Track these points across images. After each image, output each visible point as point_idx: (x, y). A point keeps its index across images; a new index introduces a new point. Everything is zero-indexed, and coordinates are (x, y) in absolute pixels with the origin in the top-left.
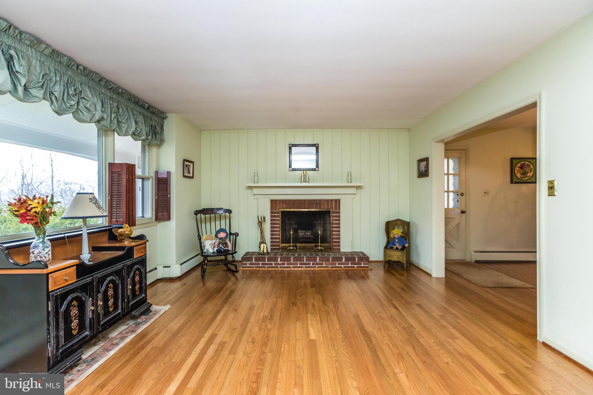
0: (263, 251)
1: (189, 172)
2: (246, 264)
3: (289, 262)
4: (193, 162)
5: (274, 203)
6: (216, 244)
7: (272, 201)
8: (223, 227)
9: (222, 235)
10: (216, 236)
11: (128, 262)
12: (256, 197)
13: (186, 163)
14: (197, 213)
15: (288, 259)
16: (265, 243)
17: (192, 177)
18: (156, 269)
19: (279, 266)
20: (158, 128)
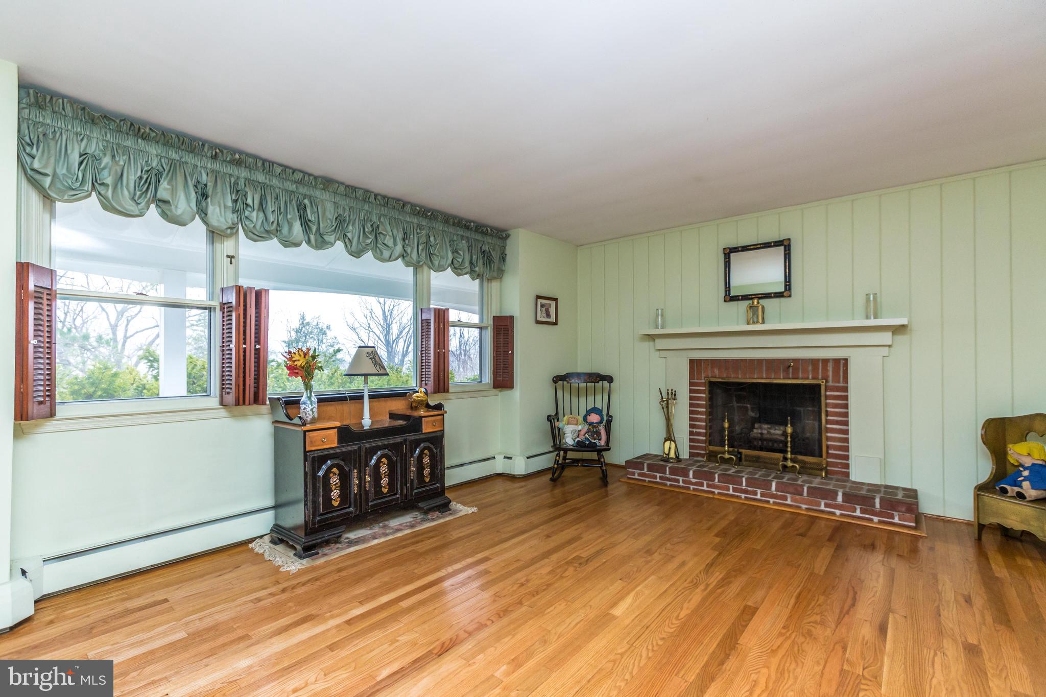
0: (668, 454)
1: (548, 315)
2: (634, 474)
3: (711, 483)
4: (556, 300)
5: (695, 365)
6: (583, 433)
7: (692, 362)
8: (598, 405)
9: (594, 418)
10: (585, 418)
11: (412, 437)
12: (663, 354)
13: (540, 301)
14: (557, 379)
15: (709, 476)
16: (675, 442)
17: (555, 324)
18: (494, 458)
19: (692, 487)
20: (495, 255)
